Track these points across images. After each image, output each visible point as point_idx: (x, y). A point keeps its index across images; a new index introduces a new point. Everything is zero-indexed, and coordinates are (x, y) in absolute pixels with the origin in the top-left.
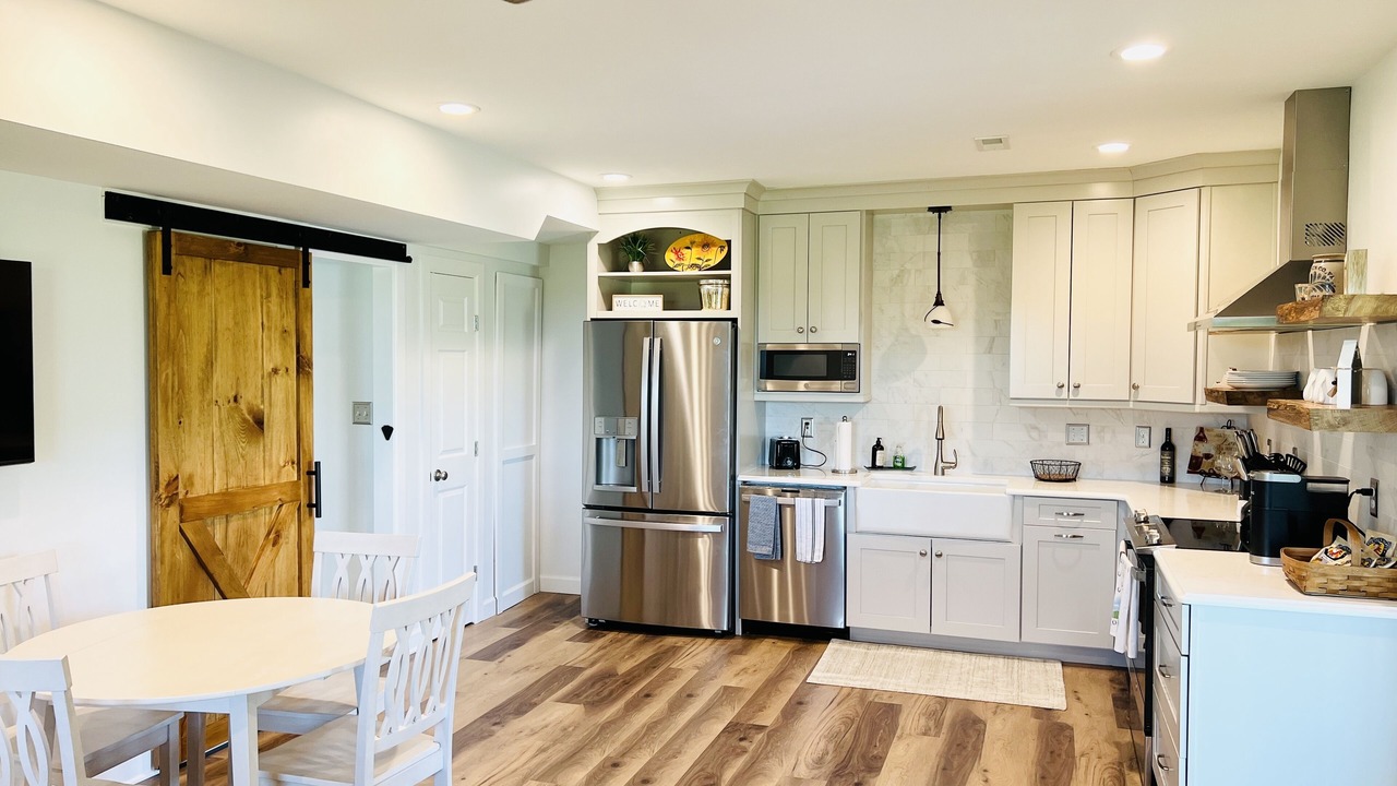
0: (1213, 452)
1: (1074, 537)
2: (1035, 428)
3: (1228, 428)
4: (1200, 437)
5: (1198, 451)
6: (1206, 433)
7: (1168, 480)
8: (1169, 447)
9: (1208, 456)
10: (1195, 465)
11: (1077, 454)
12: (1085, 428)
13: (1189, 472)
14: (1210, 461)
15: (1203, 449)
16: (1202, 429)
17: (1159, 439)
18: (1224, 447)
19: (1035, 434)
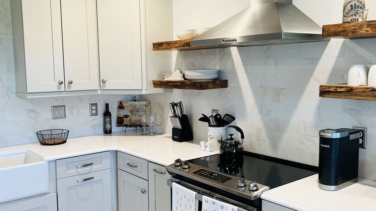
0: (129, 114)
1: (85, 180)
2: (32, 111)
3: (135, 101)
4: (121, 107)
5: (121, 114)
6: (124, 104)
7: (108, 132)
8: (107, 114)
9: (126, 116)
10: (120, 122)
11: (61, 124)
12: (63, 108)
13: (118, 126)
14: (128, 118)
15: (123, 113)
16: (121, 103)
17: (101, 110)
18: (135, 111)
19: (33, 115)
